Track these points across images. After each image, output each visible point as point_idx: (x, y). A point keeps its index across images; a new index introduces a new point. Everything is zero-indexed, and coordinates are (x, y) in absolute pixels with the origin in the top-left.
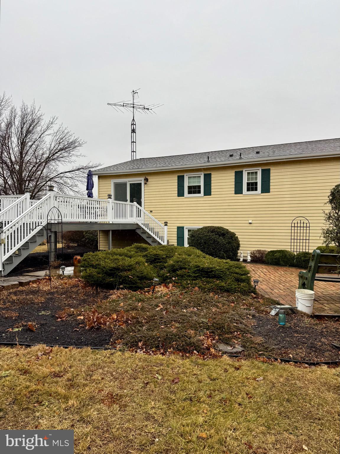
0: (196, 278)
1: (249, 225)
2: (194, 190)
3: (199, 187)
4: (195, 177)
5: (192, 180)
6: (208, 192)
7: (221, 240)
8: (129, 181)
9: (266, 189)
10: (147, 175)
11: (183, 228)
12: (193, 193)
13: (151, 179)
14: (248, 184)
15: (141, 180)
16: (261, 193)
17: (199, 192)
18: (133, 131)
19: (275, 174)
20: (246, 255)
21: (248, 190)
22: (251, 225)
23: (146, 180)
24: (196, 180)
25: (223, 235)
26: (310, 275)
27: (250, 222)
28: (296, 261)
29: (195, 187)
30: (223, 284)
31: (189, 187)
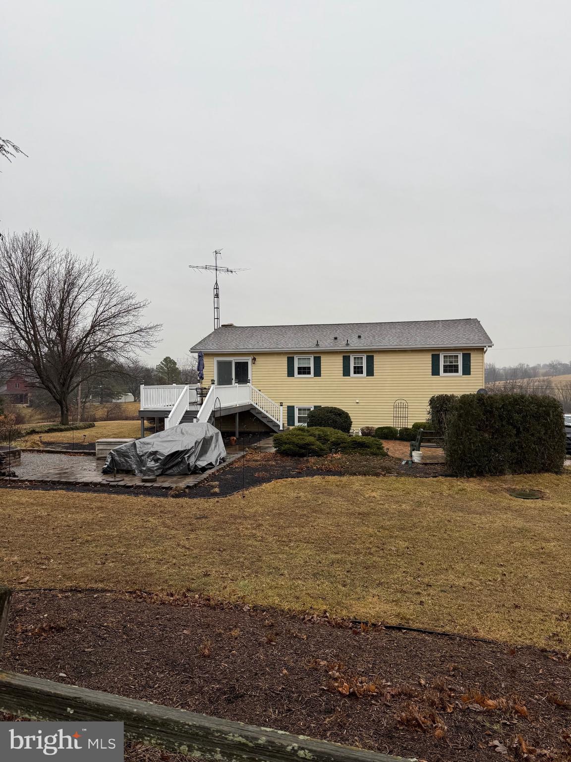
0: (355, 448)
1: (356, 404)
2: (304, 371)
3: (309, 368)
4: (305, 358)
5: (302, 361)
6: (318, 373)
7: (338, 419)
8: (234, 360)
9: (370, 373)
10: (255, 355)
11: (293, 407)
12: (303, 374)
13: (259, 360)
14: (355, 367)
15: (249, 360)
16: (366, 376)
17: (309, 373)
18: (217, 296)
19: (378, 360)
20: (357, 431)
21: (355, 373)
22: (358, 404)
23: (254, 359)
24: (306, 361)
25: (340, 415)
26: (417, 444)
27: (357, 401)
28: (400, 435)
29: (304, 368)
30: (372, 451)
31: (299, 368)
